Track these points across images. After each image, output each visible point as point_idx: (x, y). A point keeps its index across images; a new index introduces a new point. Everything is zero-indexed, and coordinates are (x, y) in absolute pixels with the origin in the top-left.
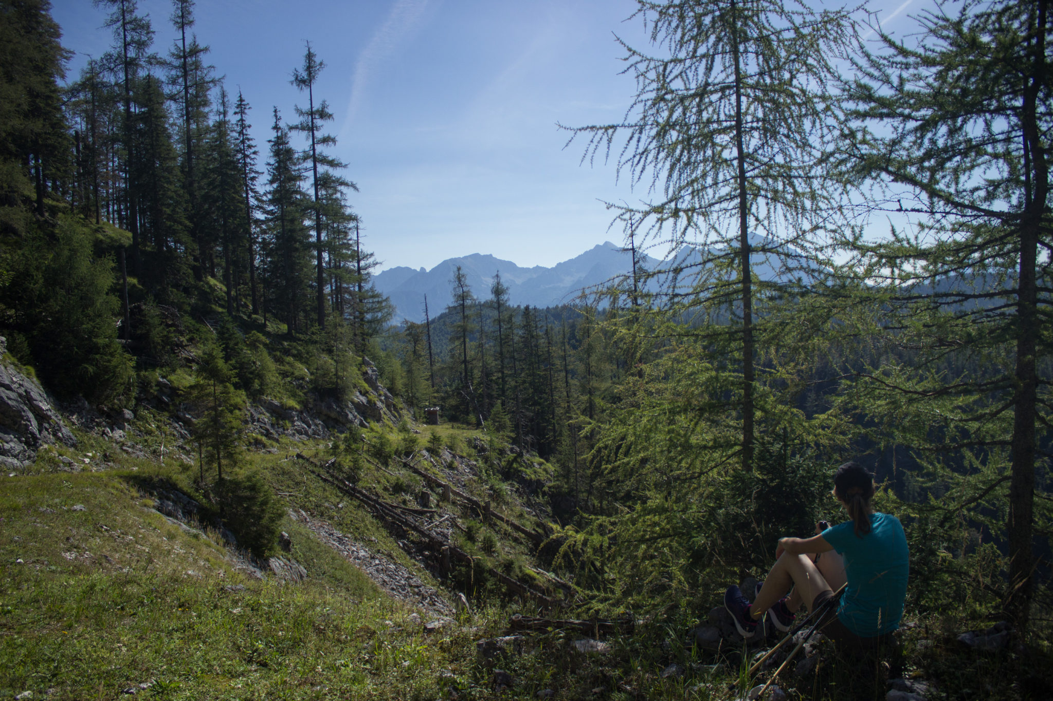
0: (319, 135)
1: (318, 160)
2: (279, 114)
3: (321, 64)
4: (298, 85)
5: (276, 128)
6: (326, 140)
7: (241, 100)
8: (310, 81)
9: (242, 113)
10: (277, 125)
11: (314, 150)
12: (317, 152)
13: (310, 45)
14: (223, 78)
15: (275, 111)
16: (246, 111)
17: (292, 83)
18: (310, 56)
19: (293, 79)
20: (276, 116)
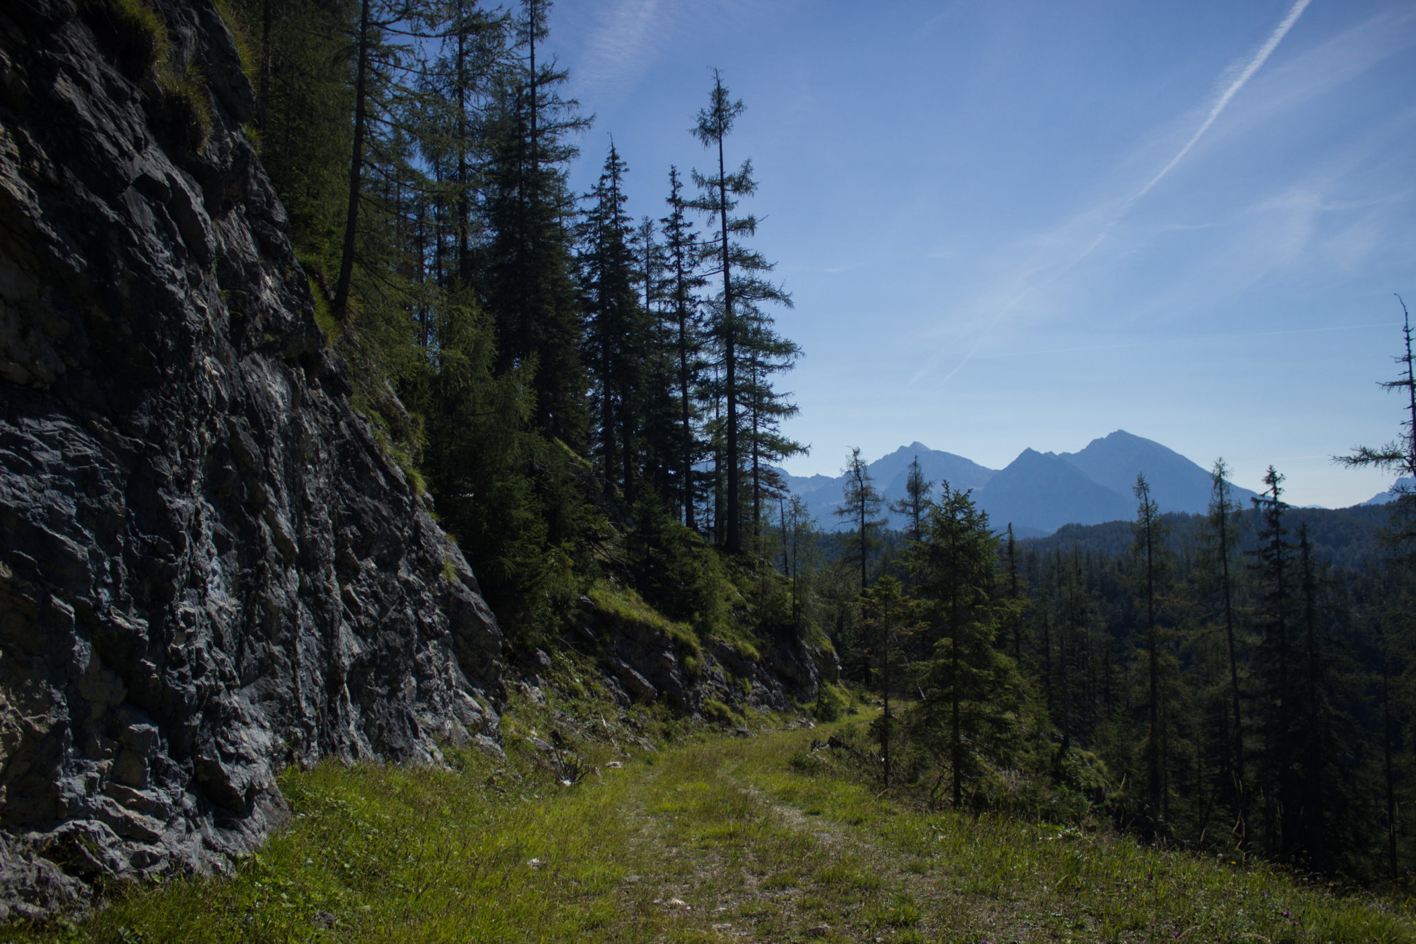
0: (733, 215)
1: (728, 257)
2: (677, 178)
3: (739, 105)
4: (703, 137)
5: (674, 200)
6: (740, 226)
7: (614, 157)
8: (721, 131)
9: (615, 177)
10: (674, 196)
11: (725, 239)
12: (729, 243)
13: (721, 77)
14: (592, 119)
15: (673, 174)
16: (621, 175)
17: (694, 132)
18: (719, 95)
19: (697, 125)
20: (673, 182)
